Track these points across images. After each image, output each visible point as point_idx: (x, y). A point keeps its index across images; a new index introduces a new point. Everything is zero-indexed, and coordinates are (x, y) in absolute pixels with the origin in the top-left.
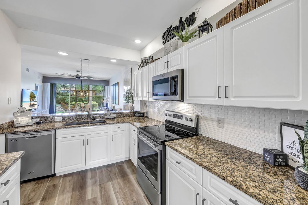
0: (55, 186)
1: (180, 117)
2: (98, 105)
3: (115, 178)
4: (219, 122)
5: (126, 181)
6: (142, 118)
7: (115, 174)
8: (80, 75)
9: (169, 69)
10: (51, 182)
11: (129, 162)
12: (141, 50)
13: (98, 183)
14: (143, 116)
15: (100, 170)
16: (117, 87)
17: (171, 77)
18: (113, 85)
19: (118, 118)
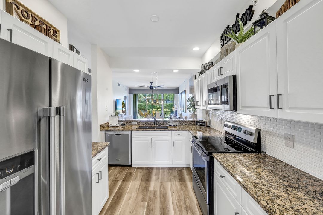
0: (131, 173)
1: (240, 129)
2: (170, 113)
3: (174, 180)
4: (288, 139)
5: (183, 186)
6: (204, 127)
7: (175, 177)
8: (153, 85)
9: (223, 75)
10: (129, 170)
11: (188, 169)
12: (202, 56)
13: (160, 180)
14: (205, 126)
15: (163, 170)
16: (184, 94)
17: (222, 85)
18: (181, 93)
19: (180, 125)
